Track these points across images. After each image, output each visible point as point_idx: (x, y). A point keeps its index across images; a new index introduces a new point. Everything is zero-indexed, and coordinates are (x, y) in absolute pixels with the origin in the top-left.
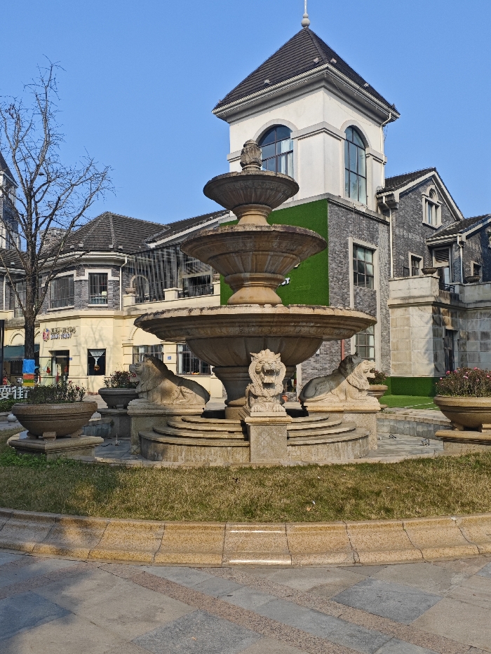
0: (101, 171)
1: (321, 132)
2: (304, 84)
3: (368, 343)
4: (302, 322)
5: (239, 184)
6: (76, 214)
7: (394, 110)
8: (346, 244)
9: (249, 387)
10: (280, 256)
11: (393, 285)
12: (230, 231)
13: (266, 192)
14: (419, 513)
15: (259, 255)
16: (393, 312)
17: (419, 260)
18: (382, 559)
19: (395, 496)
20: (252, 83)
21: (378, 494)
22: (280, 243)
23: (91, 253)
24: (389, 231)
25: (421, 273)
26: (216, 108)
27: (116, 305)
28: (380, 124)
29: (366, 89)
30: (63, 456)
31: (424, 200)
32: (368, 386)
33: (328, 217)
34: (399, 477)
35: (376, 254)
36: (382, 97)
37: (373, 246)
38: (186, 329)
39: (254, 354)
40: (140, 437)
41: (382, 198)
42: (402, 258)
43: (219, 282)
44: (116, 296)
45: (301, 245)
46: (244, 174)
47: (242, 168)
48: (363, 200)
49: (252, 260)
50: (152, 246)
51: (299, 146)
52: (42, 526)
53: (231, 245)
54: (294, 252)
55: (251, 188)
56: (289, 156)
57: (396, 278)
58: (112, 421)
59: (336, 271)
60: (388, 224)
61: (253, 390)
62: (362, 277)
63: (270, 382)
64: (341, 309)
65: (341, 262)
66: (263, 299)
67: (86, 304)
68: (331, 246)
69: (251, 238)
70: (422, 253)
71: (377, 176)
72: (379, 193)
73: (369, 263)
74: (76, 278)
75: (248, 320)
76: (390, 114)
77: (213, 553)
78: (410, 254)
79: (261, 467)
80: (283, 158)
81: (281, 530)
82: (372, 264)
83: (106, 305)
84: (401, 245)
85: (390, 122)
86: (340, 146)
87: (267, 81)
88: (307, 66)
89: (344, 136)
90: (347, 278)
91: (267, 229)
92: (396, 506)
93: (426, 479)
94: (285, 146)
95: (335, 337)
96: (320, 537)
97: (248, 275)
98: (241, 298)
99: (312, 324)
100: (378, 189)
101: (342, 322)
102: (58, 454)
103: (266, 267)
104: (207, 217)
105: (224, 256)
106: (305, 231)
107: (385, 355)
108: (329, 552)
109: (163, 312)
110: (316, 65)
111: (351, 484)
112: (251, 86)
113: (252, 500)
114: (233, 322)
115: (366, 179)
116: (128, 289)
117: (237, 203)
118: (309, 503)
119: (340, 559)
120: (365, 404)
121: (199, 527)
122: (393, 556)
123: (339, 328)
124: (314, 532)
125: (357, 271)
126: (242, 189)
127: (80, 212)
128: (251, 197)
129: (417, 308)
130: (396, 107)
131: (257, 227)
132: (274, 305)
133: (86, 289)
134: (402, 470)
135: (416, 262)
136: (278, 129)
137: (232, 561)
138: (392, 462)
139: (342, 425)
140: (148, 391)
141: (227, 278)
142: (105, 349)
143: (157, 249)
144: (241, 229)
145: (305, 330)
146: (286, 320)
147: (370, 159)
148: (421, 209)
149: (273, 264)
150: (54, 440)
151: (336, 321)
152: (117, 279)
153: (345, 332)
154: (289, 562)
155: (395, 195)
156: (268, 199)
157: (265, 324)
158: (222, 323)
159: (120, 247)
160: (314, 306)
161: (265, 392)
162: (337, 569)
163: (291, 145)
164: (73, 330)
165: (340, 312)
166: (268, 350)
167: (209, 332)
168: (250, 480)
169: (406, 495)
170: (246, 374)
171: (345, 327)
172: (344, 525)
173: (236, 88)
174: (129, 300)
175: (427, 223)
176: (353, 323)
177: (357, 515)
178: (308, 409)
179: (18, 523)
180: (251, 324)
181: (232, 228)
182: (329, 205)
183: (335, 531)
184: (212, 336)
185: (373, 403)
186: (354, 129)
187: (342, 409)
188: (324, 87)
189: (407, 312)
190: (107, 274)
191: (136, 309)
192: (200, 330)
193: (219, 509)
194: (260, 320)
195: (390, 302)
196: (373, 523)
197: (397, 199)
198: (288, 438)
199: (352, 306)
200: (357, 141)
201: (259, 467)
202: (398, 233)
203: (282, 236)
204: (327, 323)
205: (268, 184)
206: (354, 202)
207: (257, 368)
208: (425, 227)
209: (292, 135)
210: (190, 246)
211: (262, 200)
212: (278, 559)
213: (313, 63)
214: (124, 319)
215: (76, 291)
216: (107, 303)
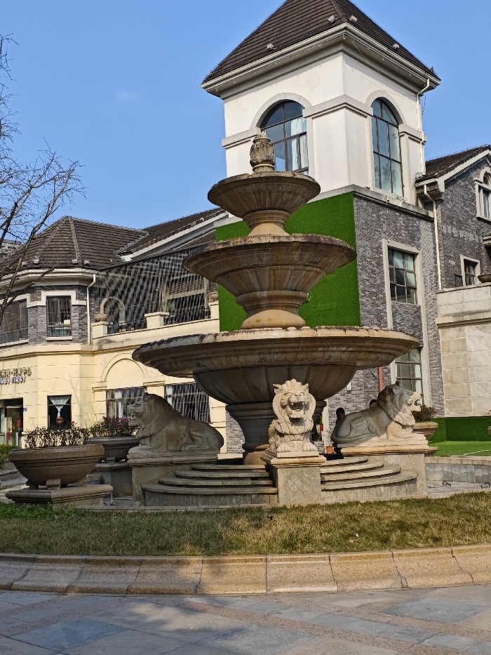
0: (66, 168)
1: (342, 108)
2: (317, 49)
3: (414, 375)
4: (333, 346)
5: (250, 188)
6: (37, 223)
7: (432, 74)
8: (379, 248)
9: (274, 425)
10: (301, 270)
11: (442, 299)
12: (243, 243)
13: (283, 195)
14: (469, 540)
15: (277, 269)
16: (443, 334)
17: (474, 264)
18: (431, 583)
19: (444, 526)
20: (250, 49)
21: (426, 525)
22: (302, 255)
23: (56, 270)
24: (433, 228)
25: (478, 282)
26: (205, 81)
27: (83, 338)
28: (416, 93)
29: (396, 50)
30: (71, 506)
31: (477, 187)
32: (412, 421)
33: (355, 215)
34: (449, 510)
35: (418, 259)
36: (418, 61)
37: (414, 250)
38: (196, 359)
39: (277, 386)
40: (144, 491)
41: (422, 187)
42: (453, 263)
43: (217, 302)
44: (83, 326)
45: (326, 256)
46: (257, 176)
47: (252, 168)
48: (398, 191)
49: (270, 276)
50: (128, 258)
51: (315, 126)
52: (71, 568)
53: (244, 259)
54: (319, 265)
55: (264, 192)
56: (302, 139)
57: (446, 290)
58: (102, 478)
59: (367, 283)
60: (431, 220)
61: (278, 428)
62: (402, 289)
63: (299, 417)
64: (377, 330)
65: (373, 272)
66: (284, 321)
67: (43, 337)
68: (360, 251)
69: (268, 250)
70: (478, 256)
71: (414, 160)
72: (418, 181)
73: (410, 272)
74: (29, 304)
75: (269, 346)
76: (428, 80)
77: (256, 583)
78: (462, 258)
79: (296, 506)
80: (294, 142)
81: (324, 560)
82: (413, 272)
83: (71, 338)
84: (451, 246)
85: (428, 90)
86: (366, 124)
87: (270, 46)
88: (320, 25)
89: (371, 111)
90: (382, 292)
91: (286, 240)
92: (444, 535)
93: (479, 511)
94: (296, 126)
95: (370, 363)
96: (365, 566)
97: (265, 294)
98: (258, 321)
99: (344, 349)
100: (418, 176)
101: (379, 345)
102: (65, 504)
103: (286, 284)
104: (196, 218)
105: (235, 272)
106: (330, 240)
107: (437, 389)
108: (375, 579)
109: (170, 340)
110: (331, 25)
111: (396, 517)
112: (250, 53)
113: (291, 535)
114: (252, 349)
115: (400, 163)
116: (98, 316)
117: (248, 209)
118: (352, 536)
119: (388, 584)
120: (410, 442)
121: (239, 561)
122: (441, 580)
123: (376, 353)
124: (359, 561)
125: (395, 282)
126: (254, 193)
127: (41, 220)
128: (265, 202)
129: (474, 327)
130: (436, 72)
131: (274, 237)
132: (298, 327)
133: (43, 317)
134: (452, 505)
135: (471, 268)
136: (286, 105)
137: (277, 590)
138: (441, 497)
139: (384, 468)
140: (151, 436)
141: (239, 298)
142: (70, 396)
143: (135, 262)
144: (255, 241)
145: (336, 354)
146: (313, 344)
147: (405, 139)
148: (473, 199)
149: (294, 280)
150: (59, 488)
151: (371, 344)
152: (83, 303)
153: (383, 357)
154: (335, 589)
155: (439, 183)
156: (285, 203)
157: (289, 350)
158: (239, 350)
159: (86, 262)
160: (345, 327)
161: (294, 429)
162: (385, 593)
163: (304, 125)
164: (28, 372)
165: (376, 333)
166: (294, 381)
167: (224, 362)
168: (285, 518)
169: (456, 526)
170: (269, 411)
171: (383, 351)
172: (391, 553)
173: (230, 55)
174: (99, 330)
175: (483, 216)
176: (392, 346)
177: (403, 544)
178: (342, 451)
179: (44, 568)
180: (272, 351)
181: (245, 240)
182: (355, 199)
183: (381, 560)
184: (227, 367)
185: (420, 441)
186: (383, 102)
187: (383, 449)
188: (342, 51)
189: (462, 333)
190: (70, 297)
191: (110, 342)
192: (213, 360)
193: (257, 544)
194: (282, 345)
195: (439, 321)
196: (420, 551)
197: (442, 188)
198: (322, 482)
199: (390, 325)
200: (388, 116)
201: (294, 506)
202: (445, 232)
203: (303, 246)
204: (361, 347)
205: (284, 187)
206: (387, 195)
207: (283, 402)
208: (480, 223)
209: (305, 113)
210: (195, 262)
211: (278, 205)
212: (324, 585)
213: (327, 22)
214: (94, 354)
215: (31, 320)
216: (70, 335)
